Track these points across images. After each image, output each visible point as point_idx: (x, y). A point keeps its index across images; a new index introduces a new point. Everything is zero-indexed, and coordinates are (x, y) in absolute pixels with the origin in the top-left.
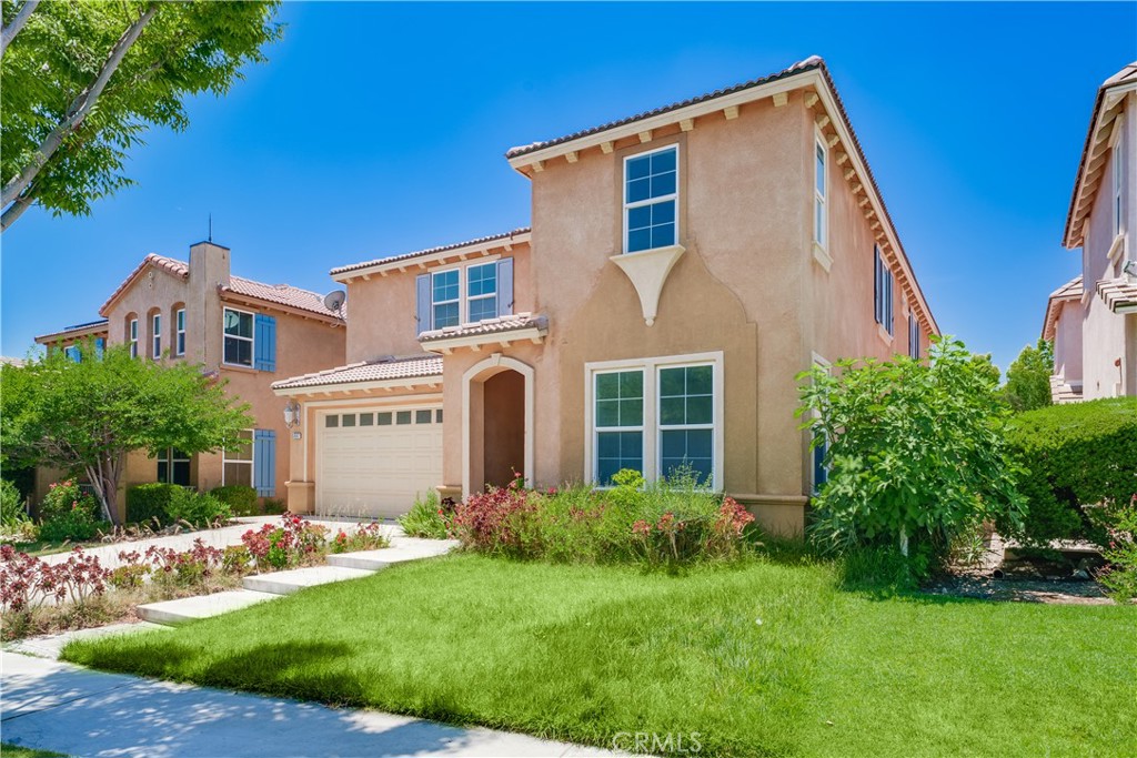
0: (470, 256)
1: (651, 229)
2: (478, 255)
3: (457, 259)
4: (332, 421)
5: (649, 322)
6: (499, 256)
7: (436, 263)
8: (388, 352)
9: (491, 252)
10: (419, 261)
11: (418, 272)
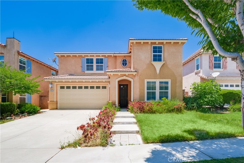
0: (96, 56)
1: (157, 58)
2: (99, 56)
3: (94, 56)
4: (62, 88)
5: (158, 74)
6: (104, 57)
7: (88, 56)
8: (73, 73)
9: (102, 56)
10: (83, 55)
11: (82, 57)
